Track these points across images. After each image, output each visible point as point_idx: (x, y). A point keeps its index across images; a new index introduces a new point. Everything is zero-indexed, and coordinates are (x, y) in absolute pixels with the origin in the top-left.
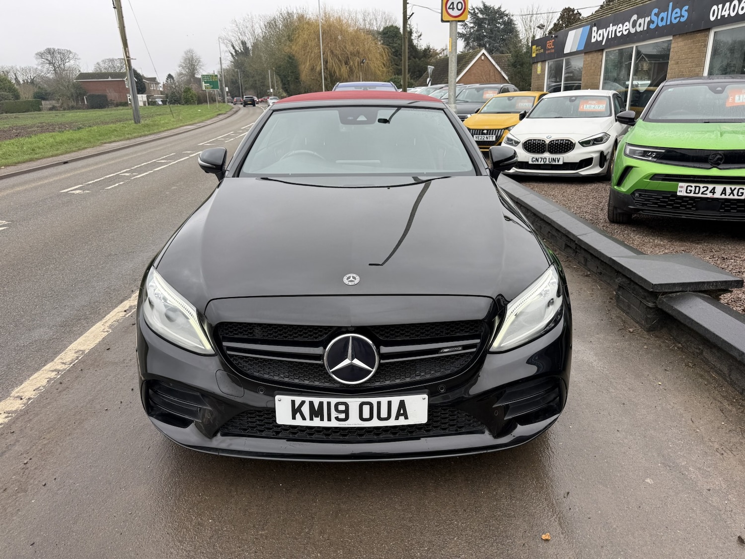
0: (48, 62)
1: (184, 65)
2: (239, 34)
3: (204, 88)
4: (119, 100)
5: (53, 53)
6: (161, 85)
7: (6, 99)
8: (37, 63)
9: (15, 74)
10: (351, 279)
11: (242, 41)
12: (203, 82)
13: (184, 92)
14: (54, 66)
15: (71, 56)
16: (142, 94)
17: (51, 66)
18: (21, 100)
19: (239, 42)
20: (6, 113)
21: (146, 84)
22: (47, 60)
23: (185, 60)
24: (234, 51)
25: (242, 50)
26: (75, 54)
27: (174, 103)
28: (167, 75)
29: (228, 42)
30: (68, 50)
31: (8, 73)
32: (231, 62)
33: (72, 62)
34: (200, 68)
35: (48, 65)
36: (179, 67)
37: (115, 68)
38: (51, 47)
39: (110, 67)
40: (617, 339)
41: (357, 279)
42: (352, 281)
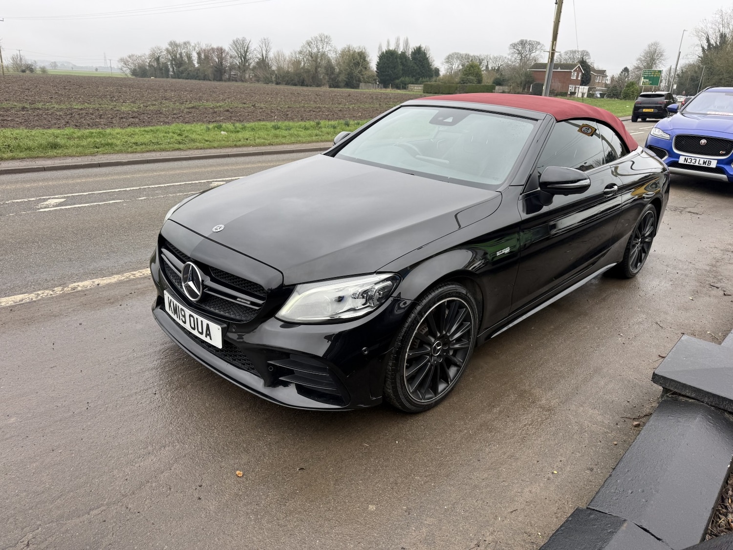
0: (517, 52)
1: (644, 59)
2: (721, 26)
3: (641, 83)
4: (560, 90)
5: (524, 44)
6: (609, 78)
7: (471, 83)
8: (509, 52)
9: (488, 62)
10: (218, 228)
11: (721, 34)
12: (643, 77)
13: (627, 86)
14: (522, 56)
15: (538, 47)
16: (585, 85)
17: (519, 56)
18: (483, 84)
19: (718, 34)
21: (592, 76)
22: (518, 50)
23: (646, 53)
24: (707, 44)
25: (718, 43)
26: (543, 45)
27: (611, 97)
28: (623, 68)
29: (703, 34)
30: (538, 41)
31: (483, 60)
32: (699, 57)
33: (538, 53)
34: (660, 62)
35: (516, 55)
36: (637, 61)
37: (574, 59)
38: (524, 38)
39: (570, 58)
40: (603, 422)
41: (221, 229)
42: (217, 229)
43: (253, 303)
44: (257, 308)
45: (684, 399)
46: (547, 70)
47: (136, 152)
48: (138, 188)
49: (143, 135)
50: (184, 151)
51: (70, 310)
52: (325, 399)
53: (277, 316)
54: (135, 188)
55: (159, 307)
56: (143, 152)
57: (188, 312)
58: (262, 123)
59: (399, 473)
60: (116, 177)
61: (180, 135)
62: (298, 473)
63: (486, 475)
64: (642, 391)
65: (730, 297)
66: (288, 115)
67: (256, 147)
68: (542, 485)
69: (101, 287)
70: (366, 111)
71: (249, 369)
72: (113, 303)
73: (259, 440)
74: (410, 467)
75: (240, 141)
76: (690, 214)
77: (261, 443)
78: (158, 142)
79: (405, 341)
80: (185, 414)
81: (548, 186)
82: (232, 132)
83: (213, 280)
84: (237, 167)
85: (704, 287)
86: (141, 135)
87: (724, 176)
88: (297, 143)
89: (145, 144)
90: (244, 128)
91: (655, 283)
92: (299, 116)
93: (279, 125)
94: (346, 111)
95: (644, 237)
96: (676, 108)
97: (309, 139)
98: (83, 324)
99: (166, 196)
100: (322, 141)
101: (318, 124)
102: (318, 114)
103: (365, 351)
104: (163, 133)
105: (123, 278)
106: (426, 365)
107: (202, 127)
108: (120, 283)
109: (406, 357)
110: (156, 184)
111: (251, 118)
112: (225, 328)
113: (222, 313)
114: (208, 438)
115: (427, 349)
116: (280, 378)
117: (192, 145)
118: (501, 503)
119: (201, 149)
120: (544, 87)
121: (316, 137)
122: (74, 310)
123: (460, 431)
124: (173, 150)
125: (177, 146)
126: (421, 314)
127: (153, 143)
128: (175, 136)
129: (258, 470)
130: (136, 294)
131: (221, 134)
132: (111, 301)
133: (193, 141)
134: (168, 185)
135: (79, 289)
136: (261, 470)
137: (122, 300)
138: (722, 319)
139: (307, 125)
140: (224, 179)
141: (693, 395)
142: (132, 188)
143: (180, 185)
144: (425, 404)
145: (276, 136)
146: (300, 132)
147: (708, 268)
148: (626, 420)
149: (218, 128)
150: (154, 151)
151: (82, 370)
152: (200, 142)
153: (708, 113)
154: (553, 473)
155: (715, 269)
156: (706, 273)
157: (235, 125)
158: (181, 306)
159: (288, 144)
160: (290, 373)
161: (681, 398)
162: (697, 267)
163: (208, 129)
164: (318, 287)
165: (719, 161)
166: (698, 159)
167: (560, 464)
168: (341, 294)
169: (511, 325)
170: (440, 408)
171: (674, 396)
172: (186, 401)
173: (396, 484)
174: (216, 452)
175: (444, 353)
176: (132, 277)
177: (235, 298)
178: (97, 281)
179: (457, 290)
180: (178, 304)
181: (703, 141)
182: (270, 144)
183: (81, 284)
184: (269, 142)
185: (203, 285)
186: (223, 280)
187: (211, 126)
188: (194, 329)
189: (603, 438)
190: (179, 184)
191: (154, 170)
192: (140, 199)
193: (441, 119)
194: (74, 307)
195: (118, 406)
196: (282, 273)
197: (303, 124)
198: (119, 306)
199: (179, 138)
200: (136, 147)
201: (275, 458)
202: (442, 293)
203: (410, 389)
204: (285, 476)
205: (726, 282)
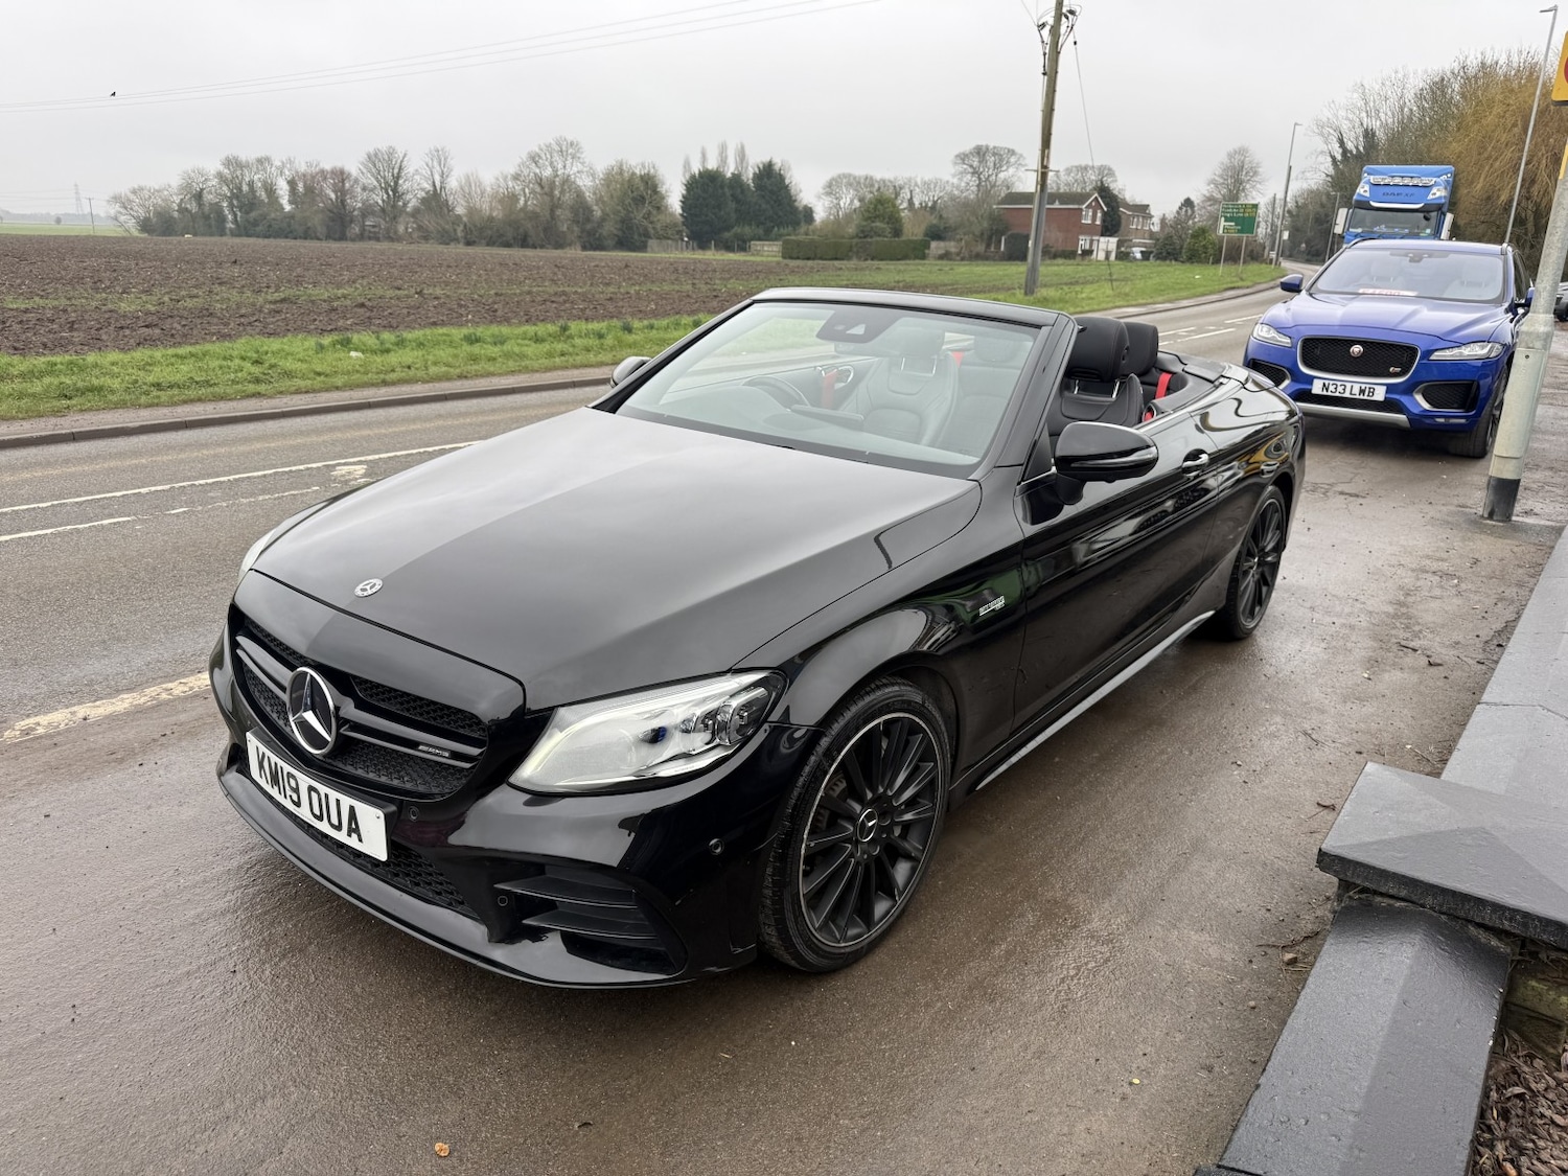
0: (971, 170)
1: (1222, 181)
2: (1364, 114)
3: (1221, 232)
4: (1060, 247)
5: (984, 155)
6: (1156, 220)
7: (879, 236)
8: (953, 171)
9: (911, 191)
10: (368, 587)
11: (1366, 130)
12: (1223, 219)
13: (1193, 236)
14: (980, 179)
15: (1013, 160)
16: (1110, 236)
17: (974, 179)
18: (904, 238)
19: (1360, 131)
20: (872, 260)
21: (1123, 217)
22: (971, 166)
23: (1226, 170)
24: (1340, 151)
25: (1361, 149)
26: (1021, 155)
27: (1164, 259)
28: (1182, 200)
29: (1332, 131)
30: (1011, 147)
31: (901, 189)
32: (1327, 176)
33: (1011, 171)
34: (1253, 187)
35: (969, 176)
36: (1209, 185)
37: (1085, 183)
38: (983, 143)
39: (1076, 181)
40: (1222, 960)
41: (374, 590)
42: (366, 590)
43: (455, 755)
44: (468, 765)
45: (1385, 902)
46: (1035, 206)
47: (157, 405)
48: (168, 487)
49: (172, 364)
50: (270, 397)
51: (20, 784)
52: (630, 960)
53: (513, 780)
54: (159, 488)
55: (235, 767)
56: (174, 404)
57: (305, 781)
58: (441, 330)
59: (803, 1114)
60: (113, 464)
61: (257, 362)
62: (578, 1132)
63: (990, 1102)
64: (1292, 885)
65: (1440, 668)
66: (496, 311)
67: (431, 385)
68: (1110, 1112)
69: (91, 725)
70: (665, 298)
71: (450, 904)
72: (121, 761)
73: (482, 1063)
74: (826, 1097)
75: (393, 371)
76: (1343, 497)
77: (488, 1072)
78: (207, 382)
79: (798, 818)
80: (307, 1015)
81: (1073, 465)
82: (374, 352)
83: (361, 705)
84: (390, 430)
85: (1388, 650)
86: (167, 366)
87: (1402, 418)
88: (520, 371)
89: (179, 387)
90: (401, 343)
91: (1293, 645)
92: (522, 314)
93: (478, 334)
94: (623, 299)
95: (1263, 554)
96: (1298, 283)
97: (545, 362)
98: (53, 814)
99: (233, 504)
100: (576, 367)
101: (564, 329)
102: (563, 308)
103: (716, 846)
104: (218, 359)
105: (143, 700)
106: (846, 863)
107: (307, 344)
108: (138, 712)
109: (803, 851)
110: (209, 476)
111: (415, 321)
112: (393, 813)
113: (383, 779)
114: (365, 1069)
115: (847, 829)
116: (524, 922)
117: (287, 383)
118: (1030, 1164)
119: (307, 392)
120: (1030, 242)
121: (563, 358)
122: (30, 784)
123: (927, 1005)
124: (242, 398)
125: (251, 388)
126: (830, 755)
127: (197, 383)
128: (247, 365)
129: (486, 1137)
130: (175, 735)
131: (350, 358)
132: (118, 756)
133: (289, 374)
134: (237, 476)
135: (41, 731)
136: (493, 1136)
137: (144, 752)
138: (1431, 717)
139: (539, 333)
140: (362, 459)
141: (1403, 893)
142: (153, 489)
143: (265, 476)
144: (848, 950)
145: (475, 359)
146: (525, 348)
147: (1391, 609)
148: (1269, 951)
149: (342, 345)
150: (200, 400)
151: (56, 927)
152: (303, 378)
153: (1361, 291)
154: (1131, 1084)
155: (1404, 610)
156: (1389, 621)
157: (381, 338)
158: (287, 768)
159: (500, 375)
160: (546, 907)
161: (1378, 899)
162: (1371, 609)
163: (321, 347)
164: (602, 710)
165: (1390, 388)
166: (1349, 385)
167: (1144, 1063)
168: (656, 724)
169: (1014, 759)
170: (880, 956)
171: (1363, 896)
172: (307, 984)
173: (799, 1140)
174: (386, 1101)
175: (882, 833)
176: (164, 696)
177: (414, 744)
178: (82, 711)
179: (903, 696)
180: (281, 763)
181: (1357, 349)
182: (461, 377)
183: (44, 719)
184: (458, 371)
185: (337, 717)
186: (383, 705)
187: (327, 340)
188: (320, 818)
189: (1225, 994)
190: (260, 473)
191: (202, 445)
192: (173, 512)
193: (840, 328)
194: (29, 776)
195: (147, 1010)
196: (521, 684)
197: (530, 329)
198: (137, 768)
199: (256, 370)
200: (159, 393)
201: (523, 1102)
202: (873, 706)
203: (814, 921)
204: (549, 1144)
205: (1430, 636)
